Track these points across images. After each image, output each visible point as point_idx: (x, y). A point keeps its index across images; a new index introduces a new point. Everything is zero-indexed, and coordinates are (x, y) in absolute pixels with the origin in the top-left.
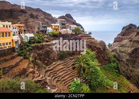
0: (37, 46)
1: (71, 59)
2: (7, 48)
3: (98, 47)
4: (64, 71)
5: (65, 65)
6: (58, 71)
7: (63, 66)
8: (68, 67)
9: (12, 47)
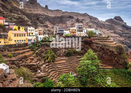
0: (47, 44)
1: (77, 58)
2: (23, 43)
3: (111, 50)
4: (65, 65)
5: (68, 61)
6: (58, 64)
7: (66, 61)
8: (70, 63)
9: (26, 43)
